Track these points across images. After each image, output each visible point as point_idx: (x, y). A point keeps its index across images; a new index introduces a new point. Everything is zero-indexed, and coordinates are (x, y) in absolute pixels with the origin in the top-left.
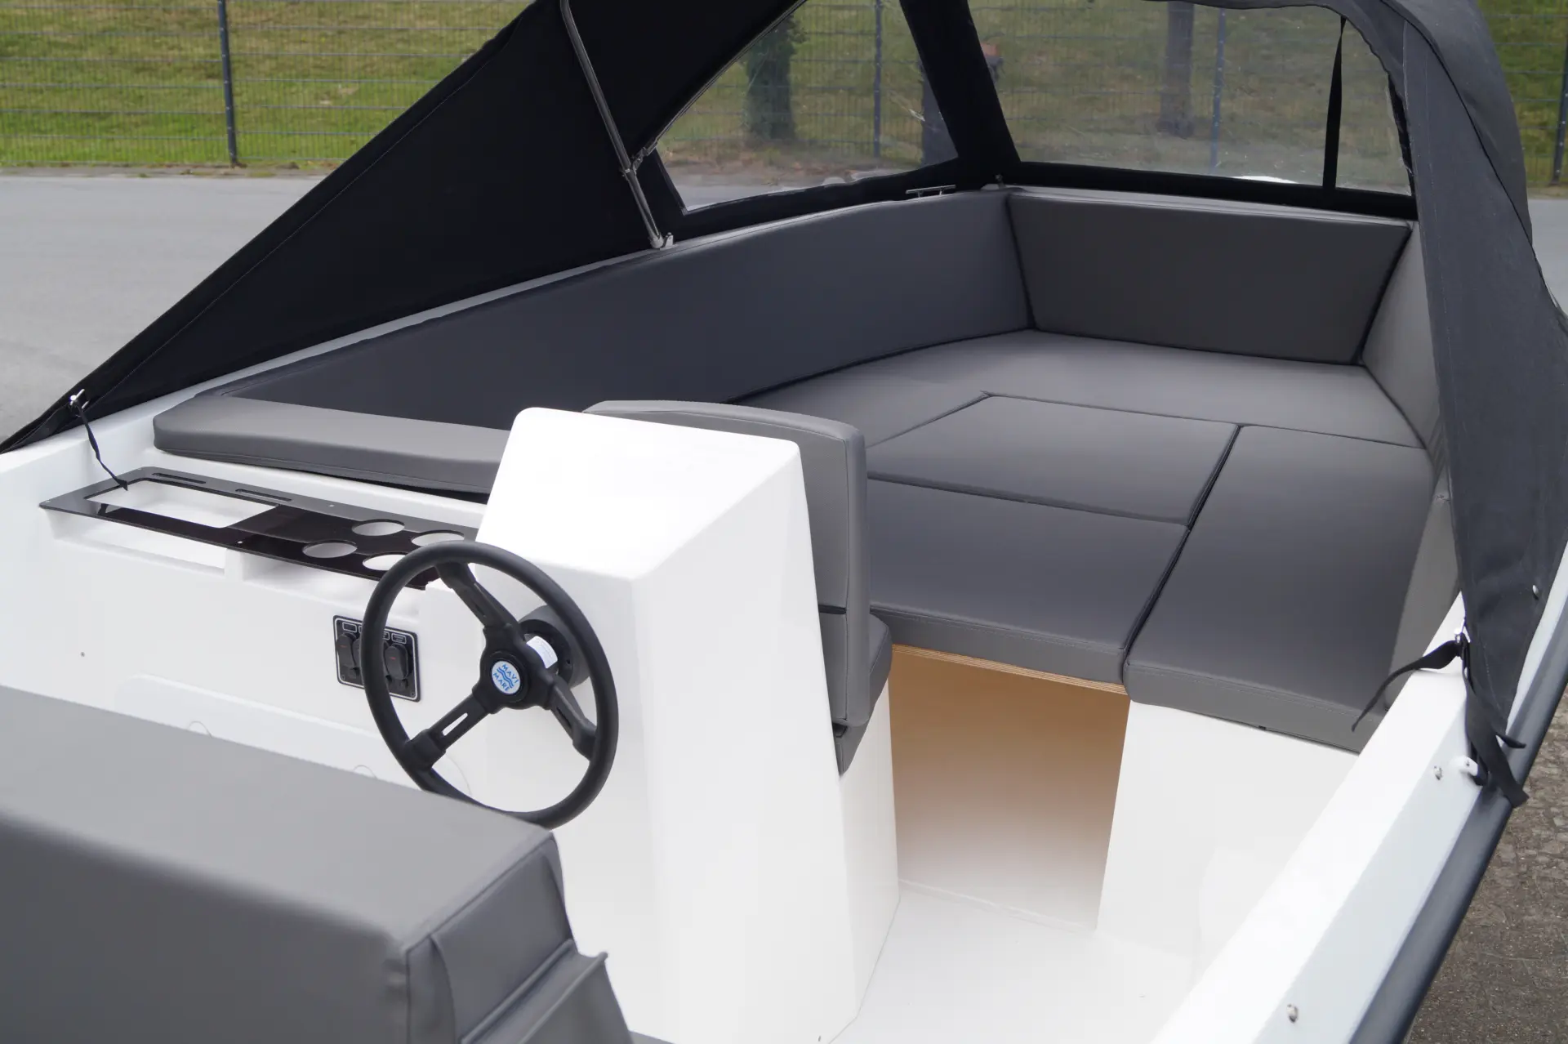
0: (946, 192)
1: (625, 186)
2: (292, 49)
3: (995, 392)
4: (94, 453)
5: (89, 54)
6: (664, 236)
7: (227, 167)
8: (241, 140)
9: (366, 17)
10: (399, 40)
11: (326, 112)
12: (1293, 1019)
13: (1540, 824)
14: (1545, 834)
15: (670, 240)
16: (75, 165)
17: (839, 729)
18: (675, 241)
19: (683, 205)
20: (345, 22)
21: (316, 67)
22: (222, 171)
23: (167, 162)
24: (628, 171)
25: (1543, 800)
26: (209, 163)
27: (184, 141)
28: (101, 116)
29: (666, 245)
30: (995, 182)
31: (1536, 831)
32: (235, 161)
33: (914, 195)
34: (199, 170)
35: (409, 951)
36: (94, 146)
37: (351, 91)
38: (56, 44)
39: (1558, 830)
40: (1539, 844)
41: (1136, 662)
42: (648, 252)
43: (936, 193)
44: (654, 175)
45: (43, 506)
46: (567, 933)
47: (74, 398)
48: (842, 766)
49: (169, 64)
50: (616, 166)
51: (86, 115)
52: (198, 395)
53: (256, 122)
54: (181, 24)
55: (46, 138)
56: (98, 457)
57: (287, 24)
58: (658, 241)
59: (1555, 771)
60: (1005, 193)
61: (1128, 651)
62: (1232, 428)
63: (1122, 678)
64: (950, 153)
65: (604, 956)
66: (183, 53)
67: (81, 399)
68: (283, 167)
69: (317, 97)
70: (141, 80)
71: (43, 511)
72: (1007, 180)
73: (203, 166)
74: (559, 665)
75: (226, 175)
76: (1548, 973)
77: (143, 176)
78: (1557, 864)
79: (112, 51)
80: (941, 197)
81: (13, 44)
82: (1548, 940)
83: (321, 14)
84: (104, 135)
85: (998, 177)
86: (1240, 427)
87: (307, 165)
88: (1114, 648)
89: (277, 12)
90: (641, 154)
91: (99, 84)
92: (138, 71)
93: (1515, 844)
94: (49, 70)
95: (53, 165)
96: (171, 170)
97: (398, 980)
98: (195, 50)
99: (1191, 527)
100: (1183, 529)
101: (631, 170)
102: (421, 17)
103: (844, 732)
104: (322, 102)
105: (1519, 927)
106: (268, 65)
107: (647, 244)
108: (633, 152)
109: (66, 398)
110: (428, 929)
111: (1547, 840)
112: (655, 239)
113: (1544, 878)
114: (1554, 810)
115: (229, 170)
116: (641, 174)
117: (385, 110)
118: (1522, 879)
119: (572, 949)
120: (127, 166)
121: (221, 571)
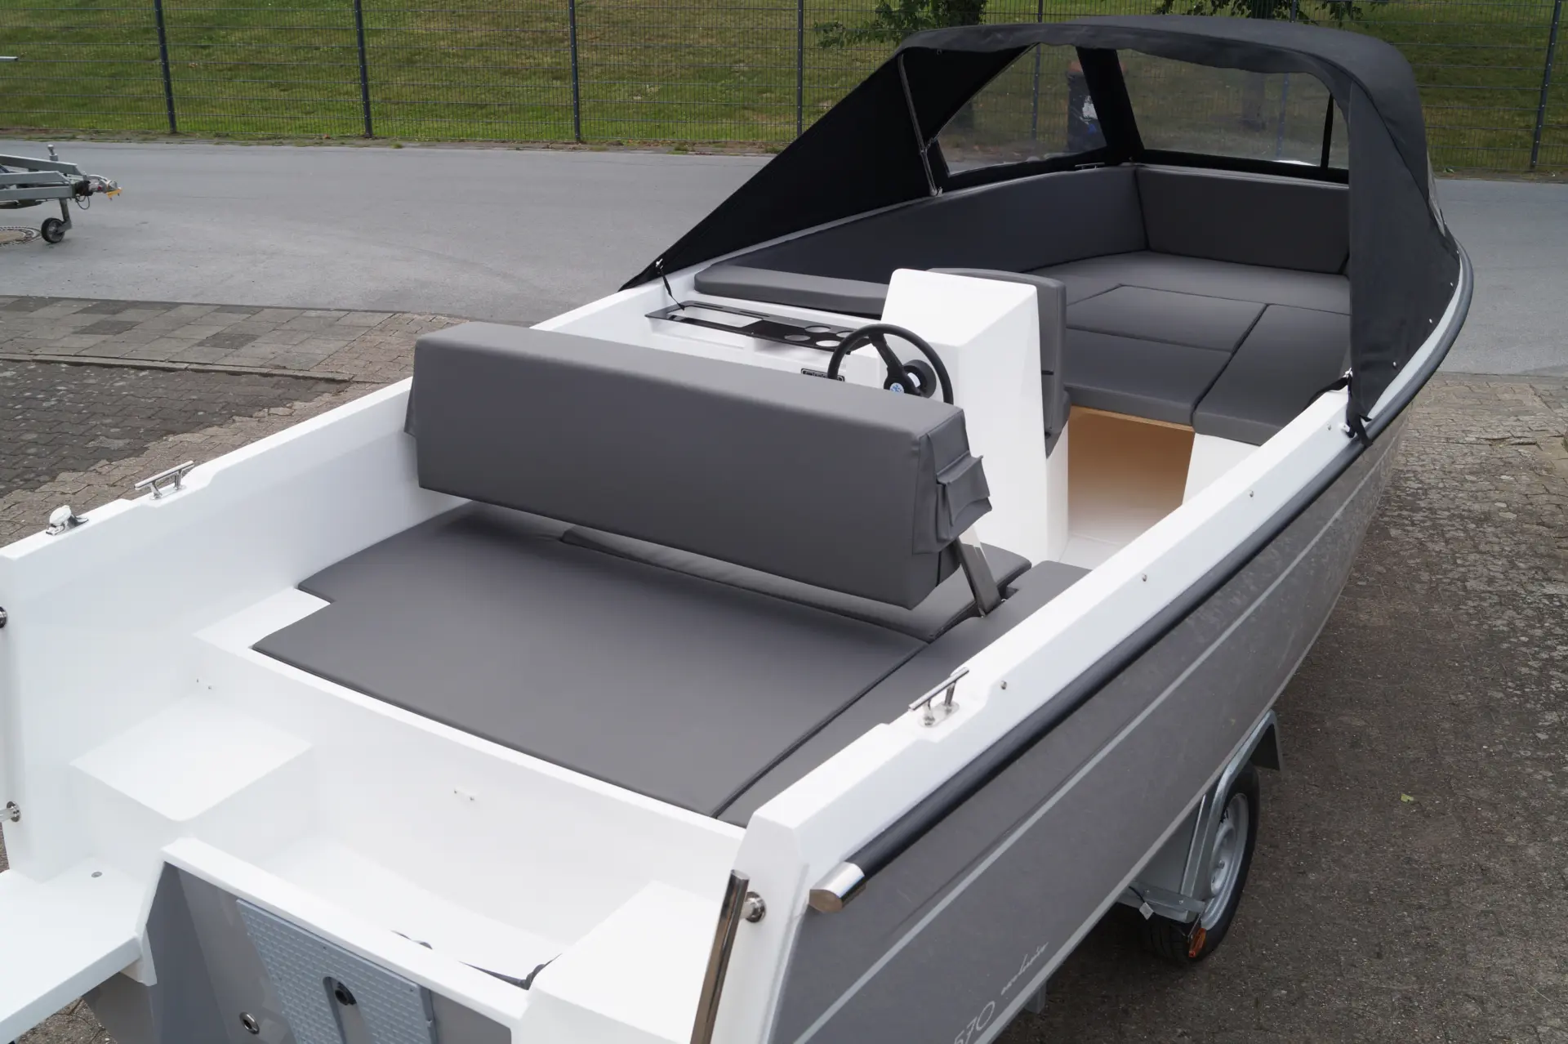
0: (1098, 166)
1: (919, 159)
2: (613, 59)
3: (1126, 283)
4: (667, 291)
5: (472, 62)
6: (938, 188)
7: (573, 143)
8: (583, 125)
9: (664, 36)
10: (689, 53)
11: (639, 105)
12: (1251, 496)
13: (1448, 562)
14: (1449, 568)
15: (941, 191)
16: (468, 141)
17: (1047, 434)
18: (944, 192)
19: (948, 171)
20: (649, 39)
21: (629, 72)
22: (571, 146)
23: (532, 139)
24: (922, 151)
25: (1452, 549)
26: (561, 141)
27: (540, 125)
28: (482, 107)
29: (937, 193)
30: (1128, 161)
31: (1444, 566)
32: (579, 140)
33: (1080, 168)
34: (554, 145)
35: (920, 438)
36: (478, 127)
37: (656, 89)
38: (448, 55)
39: (1458, 566)
40: (1446, 572)
41: (1199, 413)
42: (928, 198)
43: (1093, 167)
44: (935, 154)
45: (646, 316)
46: (967, 448)
47: (658, 263)
48: (1048, 454)
49: (527, 69)
50: (917, 148)
51: (470, 105)
52: (713, 265)
53: (590, 111)
54: (535, 40)
55: (445, 121)
56: (670, 293)
57: (609, 40)
58: (934, 192)
59: (1462, 535)
60: (1134, 168)
61: (1196, 408)
62: (1262, 306)
63: (1191, 423)
64: (1103, 143)
65: (982, 457)
66: (536, 61)
67: (661, 264)
68: (612, 144)
69: (632, 95)
70: (508, 81)
71: (647, 319)
72: (1135, 160)
73: (557, 143)
74: (920, 387)
75: (574, 149)
76: (1439, 637)
77: (518, 149)
78: (1454, 583)
79: (487, 59)
80: (1095, 169)
81: (419, 54)
82: (1441, 621)
83: (633, 34)
84: (485, 120)
85: (1130, 158)
86: (1267, 305)
87: (628, 142)
88: (1187, 406)
89: (602, 32)
90: (930, 141)
91: (478, 83)
92: (505, 74)
93: (1430, 572)
94: (444, 73)
95: (453, 141)
96: (537, 144)
97: (916, 449)
98: (545, 59)
99: (1234, 354)
100: (1229, 354)
101: (924, 151)
102: (703, 37)
103: (1050, 436)
104: (635, 98)
105: (1427, 614)
106: (597, 70)
107: (927, 193)
108: (926, 140)
109: (655, 263)
110: (927, 431)
111: (1451, 571)
112: (933, 190)
113: (1446, 590)
114: (1457, 555)
115: (575, 146)
116: (929, 154)
117: (681, 104)
118: (1432, 590)
119: (969, 454)
120: (503, 142)
121: (742, 348)
